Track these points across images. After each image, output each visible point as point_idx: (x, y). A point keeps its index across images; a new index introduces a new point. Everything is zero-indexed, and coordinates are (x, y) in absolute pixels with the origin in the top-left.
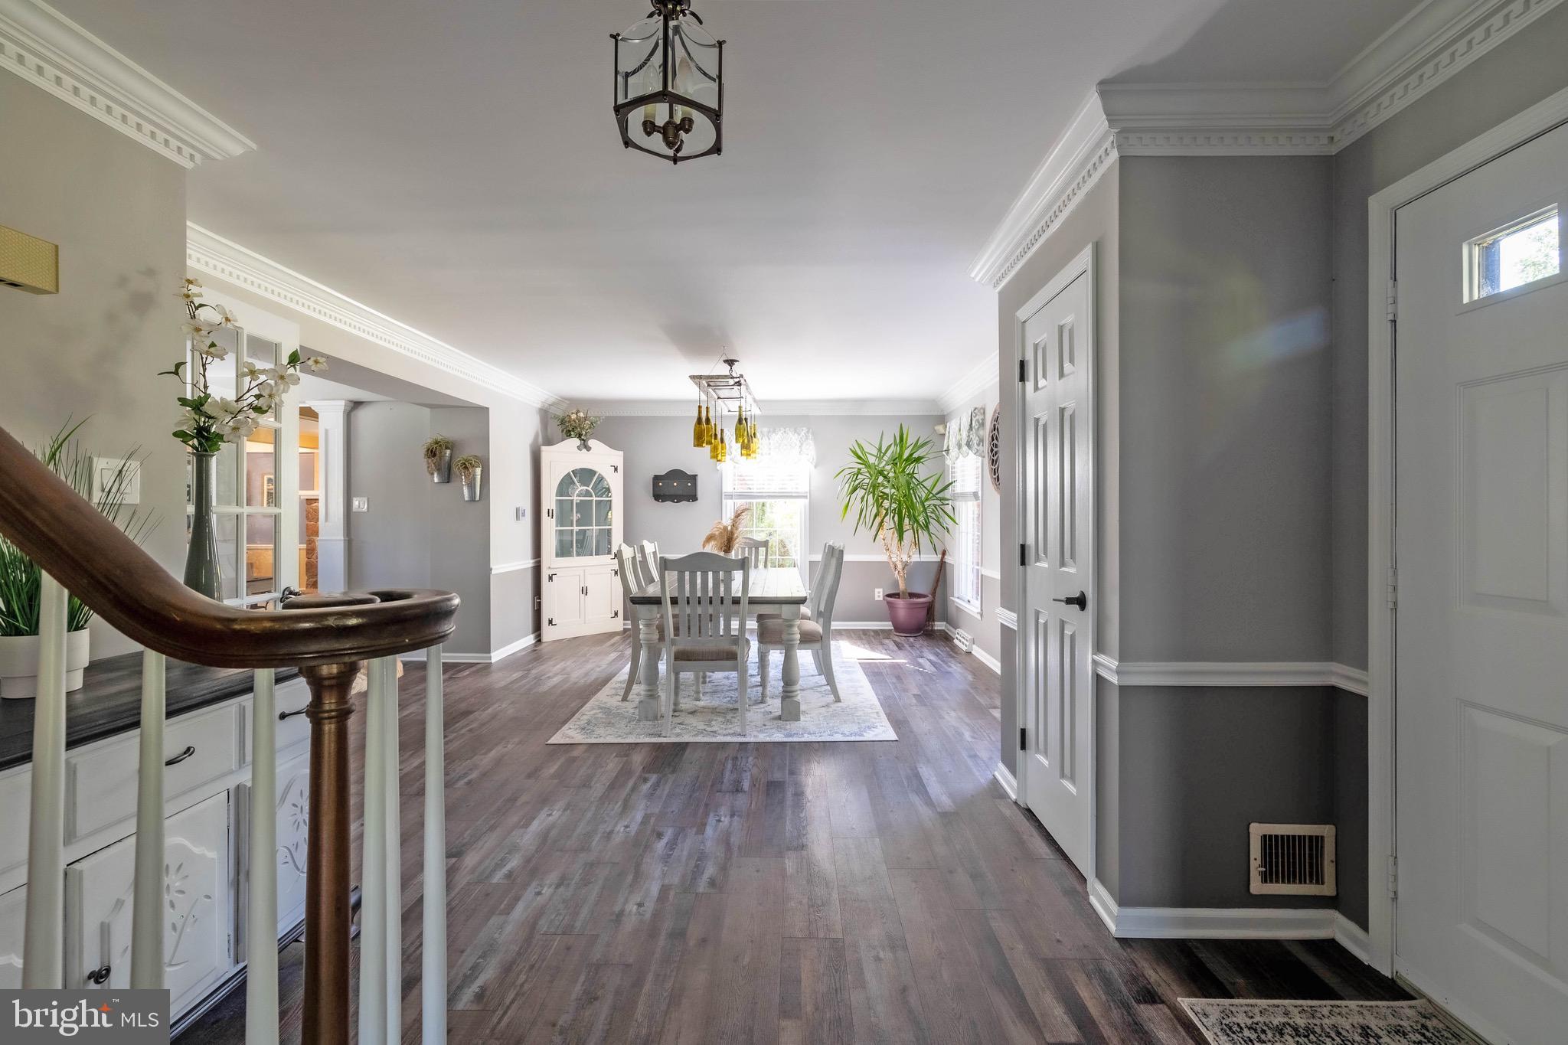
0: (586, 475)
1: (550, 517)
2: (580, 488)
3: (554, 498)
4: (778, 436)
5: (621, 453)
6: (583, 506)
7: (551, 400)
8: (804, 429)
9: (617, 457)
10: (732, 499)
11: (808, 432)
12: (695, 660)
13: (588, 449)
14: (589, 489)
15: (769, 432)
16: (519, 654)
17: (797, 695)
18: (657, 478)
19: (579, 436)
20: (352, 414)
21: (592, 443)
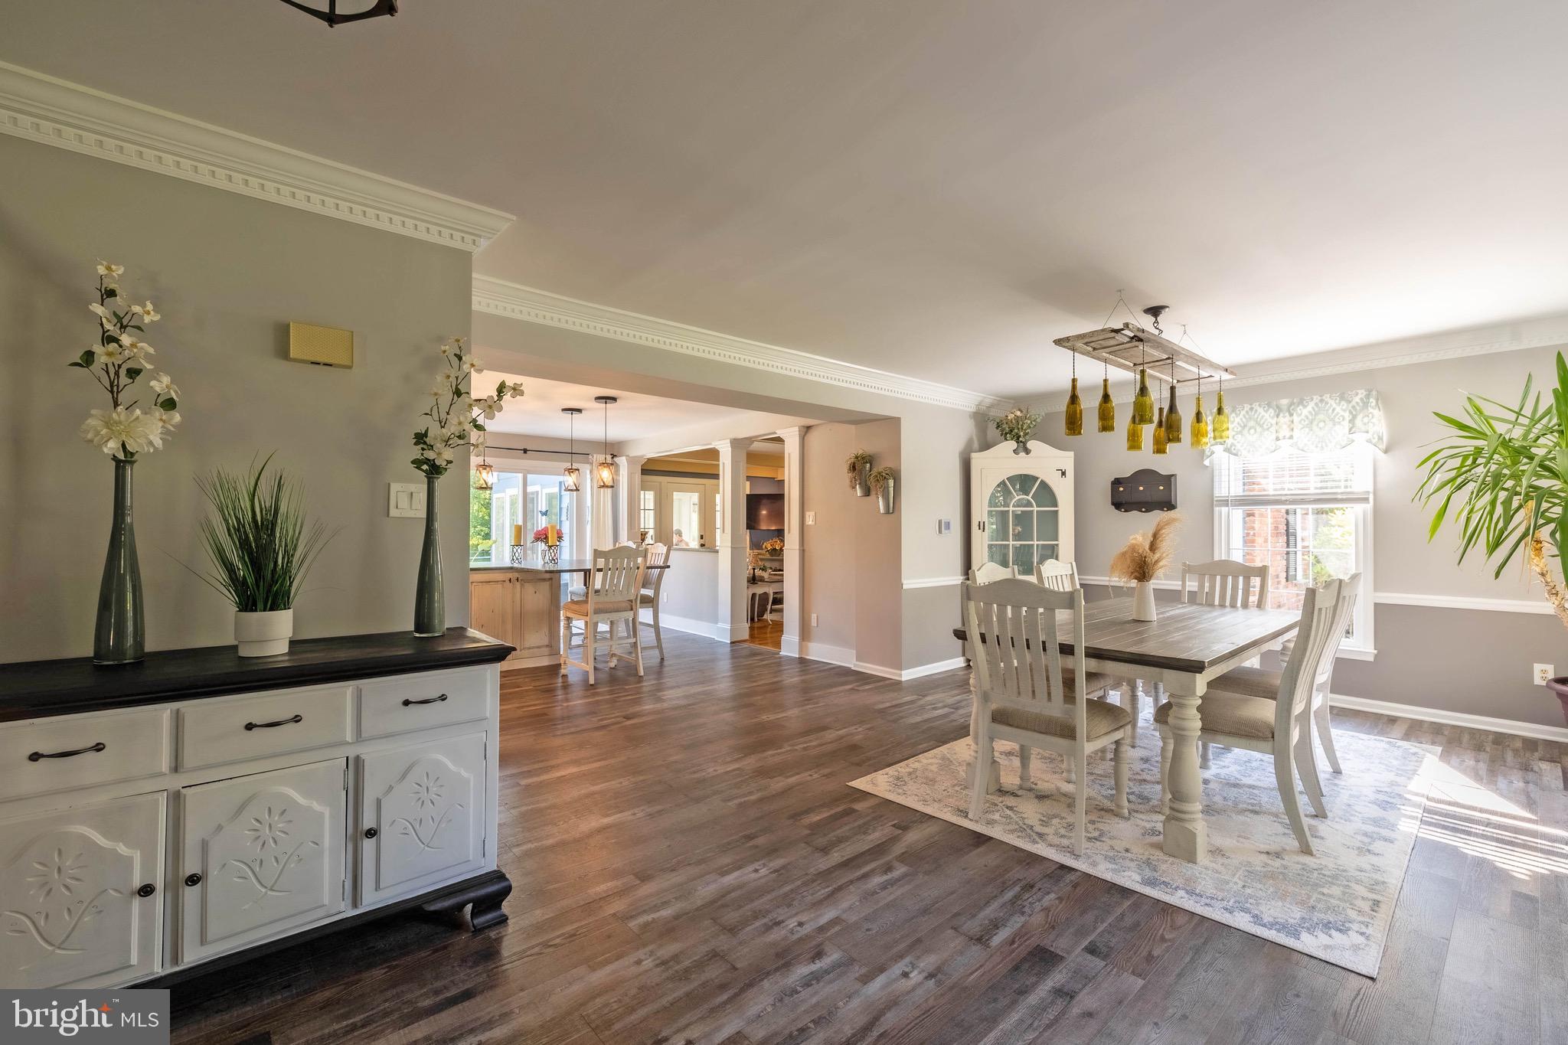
0: (1025, 482)
1: (981, 531)
2: (1017, 498)
3: (986, 509)
4: (1309, 408)
5: (1072, 454)
6: (1023, 519)
7: (988, 401)
8: (1360, 391)
9: (1066, 459)
10: (1227, 505)
11: (1368, 396)
12: (1017, 727)
13: (1027, 451)
14: (1029, 498)
15: (1292, 404)
16: (934, 677)
17: (1194, 820)
18: (1117, 482)
19: (1017, 438)
20: (806, 438)
21: (1030, 444)
